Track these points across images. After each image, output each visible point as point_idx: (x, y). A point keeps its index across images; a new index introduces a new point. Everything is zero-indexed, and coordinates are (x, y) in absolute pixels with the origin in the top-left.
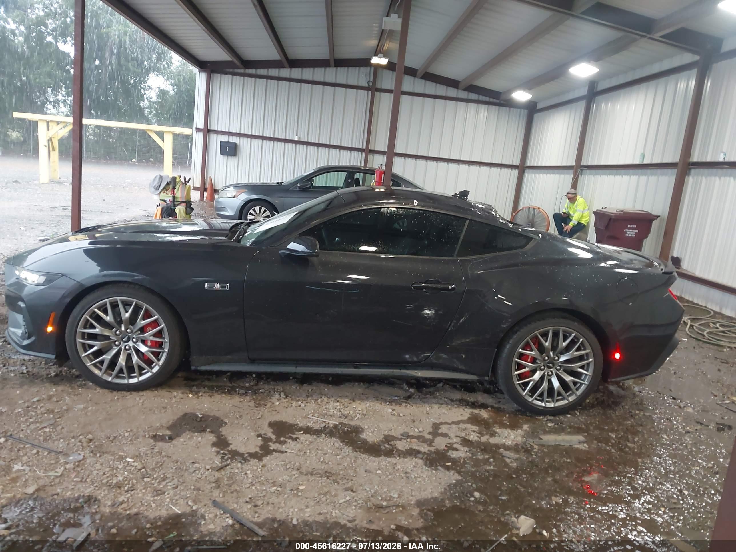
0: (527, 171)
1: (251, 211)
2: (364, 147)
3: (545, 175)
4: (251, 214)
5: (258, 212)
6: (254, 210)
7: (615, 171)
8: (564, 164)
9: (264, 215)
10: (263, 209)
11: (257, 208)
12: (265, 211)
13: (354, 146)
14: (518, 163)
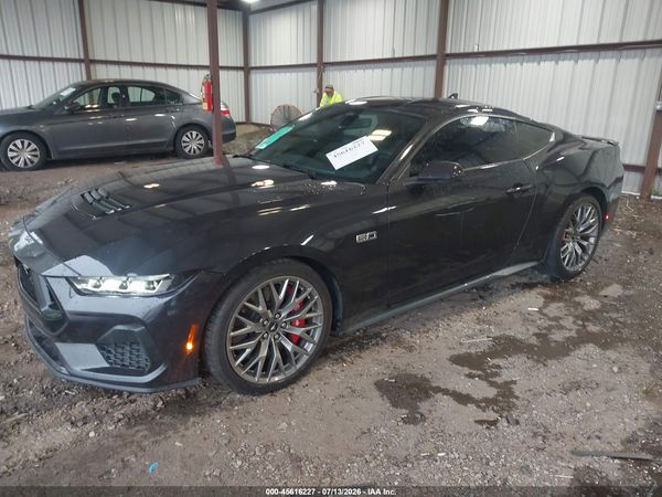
0: (253, 72)
1: (11, 147)
2: (82, 57)
3: (277, 75)
4: (11, 150)
5: (20, 146)
6: (15, 145)
7: (364, 66)
8: (300, 62)
9: (29, 149)
10: (26, 142)
11: (18, 142)
12: (29, 144)
13: (69, 57)
14: (242, 65)
